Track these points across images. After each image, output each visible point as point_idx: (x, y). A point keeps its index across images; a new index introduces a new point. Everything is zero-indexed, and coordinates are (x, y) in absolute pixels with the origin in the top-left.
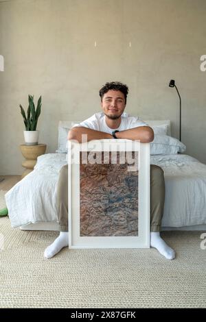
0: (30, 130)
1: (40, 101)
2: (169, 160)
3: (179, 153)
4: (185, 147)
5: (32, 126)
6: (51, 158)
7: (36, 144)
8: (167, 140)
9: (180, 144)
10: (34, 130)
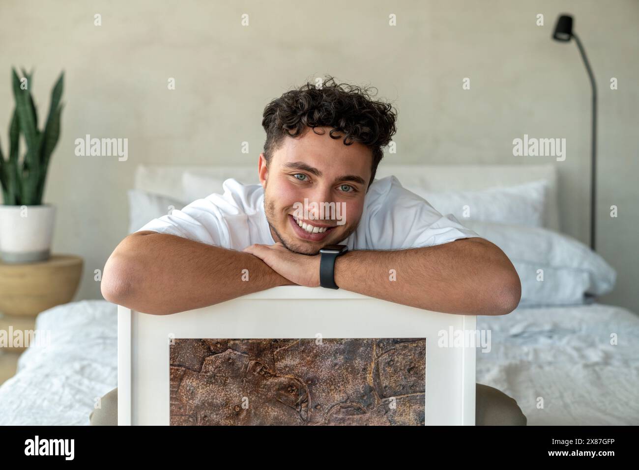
0: (18, 202)
1: (57, 91)
2: (551, 334)
3: (590, 297)
4: (612, 275)
5: (28, 190)
6: (93, 321)
7: (45, 256)
8: (543, 246)
9: (592, 263)
10: (36, 200)
